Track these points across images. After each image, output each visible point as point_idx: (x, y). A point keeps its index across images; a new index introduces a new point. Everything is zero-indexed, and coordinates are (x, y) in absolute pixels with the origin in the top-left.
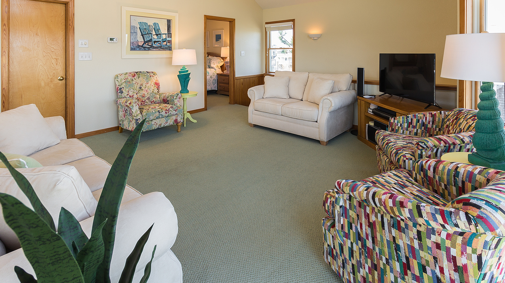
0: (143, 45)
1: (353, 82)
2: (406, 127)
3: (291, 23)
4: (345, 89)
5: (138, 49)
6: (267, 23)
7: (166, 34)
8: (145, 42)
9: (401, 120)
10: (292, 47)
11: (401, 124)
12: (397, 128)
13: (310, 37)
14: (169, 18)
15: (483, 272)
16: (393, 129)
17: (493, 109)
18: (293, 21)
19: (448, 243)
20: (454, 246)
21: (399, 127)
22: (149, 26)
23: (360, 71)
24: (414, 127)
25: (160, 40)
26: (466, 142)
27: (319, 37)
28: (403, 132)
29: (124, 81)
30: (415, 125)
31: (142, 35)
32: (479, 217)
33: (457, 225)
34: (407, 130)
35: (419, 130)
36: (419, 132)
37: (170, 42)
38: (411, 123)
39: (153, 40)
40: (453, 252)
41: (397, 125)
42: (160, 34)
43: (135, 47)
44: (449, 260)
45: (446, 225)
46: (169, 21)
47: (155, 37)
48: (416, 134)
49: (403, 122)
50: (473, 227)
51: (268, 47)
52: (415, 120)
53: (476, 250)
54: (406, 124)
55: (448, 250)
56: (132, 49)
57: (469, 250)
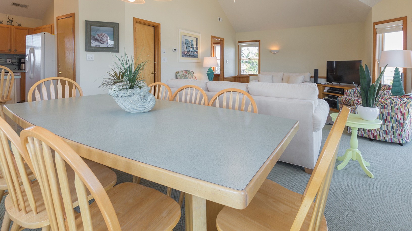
0: (187, 54)
1: (311, 77)
2: (353, 94)
3: (258, 43)
4: (308, 81)
5: (185, 56)
6: (239, 42)
7: (196, 47)
8: (188, 52)
9: (351, 91)
10: (258, 58)
11: (351, 93)
12: (349, 95)
13: (271, 52)
14: (197, 37)
15: (409, 114)
16: (347, 95)
17: (399, 78)
18: (259, 41)
19: (400, 107)
20: (402, 108)
21: (350, 94)
22: (189, 42)
23: (316, 71)
24: (356, 94)
25: (193, 51)
26: (385, 94)
27: (277, 52)
28: (352, 96)
29: (182, 76)
30: (357, 93)
31: (186, 47)
32: (409, 97)
33: (404, 101)
34: (353, 95)
35: (358, 95)
36: (358, 96)
37: (197, 52)
38: (355, 92)
39: (191, 51)
40: (402, 110)
41: (349, 93)
42: (193, 47)
43: (184, 55)
44: (400, 113)
45: (401, 101)
46: (197, 39)
47: (191, 49)
48: (357, 97)
49: (352, 92)
50: (408, 100)
51: (240, 58)
52: (357, 91)
53: (408, 107)
54: (353, 92)
55: (400, 109)
56: (183, 56)
57: (406, 108)
